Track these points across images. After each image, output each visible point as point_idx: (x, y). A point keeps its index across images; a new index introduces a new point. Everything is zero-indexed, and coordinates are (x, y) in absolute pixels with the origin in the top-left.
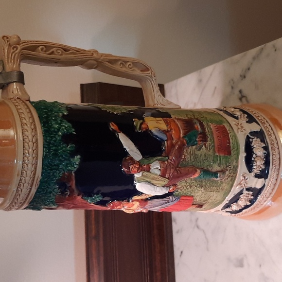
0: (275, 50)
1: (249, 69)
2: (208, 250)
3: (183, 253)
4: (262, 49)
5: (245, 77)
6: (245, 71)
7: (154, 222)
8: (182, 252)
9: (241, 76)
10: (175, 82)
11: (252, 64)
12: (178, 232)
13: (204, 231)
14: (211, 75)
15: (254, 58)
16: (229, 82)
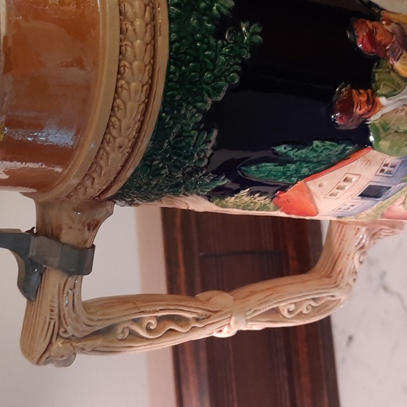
3: (354, 339)
8: (351, 338)
13: (399, 295)
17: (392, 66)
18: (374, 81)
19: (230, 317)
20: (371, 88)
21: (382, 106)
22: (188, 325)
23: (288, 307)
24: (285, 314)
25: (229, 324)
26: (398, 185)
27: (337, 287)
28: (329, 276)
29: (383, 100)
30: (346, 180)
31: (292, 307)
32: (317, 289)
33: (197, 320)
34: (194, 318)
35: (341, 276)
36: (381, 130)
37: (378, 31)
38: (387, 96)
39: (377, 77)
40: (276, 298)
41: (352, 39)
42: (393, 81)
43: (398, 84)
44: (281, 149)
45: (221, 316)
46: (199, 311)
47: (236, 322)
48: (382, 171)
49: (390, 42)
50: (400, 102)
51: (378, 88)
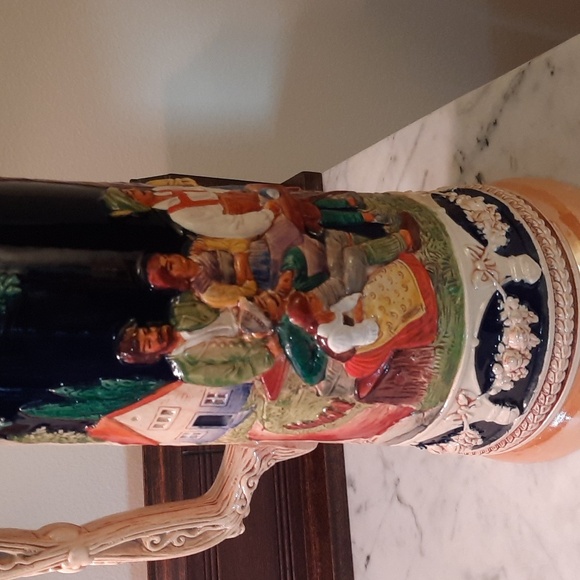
0: (552, 73)
1: (495, 123)
2: (422, 553)
3: (371, 558)
4: (523, 72)
5: (487, 143)
6: (488, 129)
7: (308, 488)
8: (368, 558)
9: (479, 141)
10: (342, 165)
11: (501, 111)
12: (358, 511)
13: (412, 509)
14: (416, 144)
15: (506, 97)
16: (455, 157)
17: (199, 298)
18: (173, 316)
19: (68, 553)
20: (168, 323)
21: (185, 341)
22: (11, 562)
23: (152, 539)
24: (148, 546)
25: (66, 560)
26: (239, 414)
27: (219, 515)
28: (214, 503)
29: (185, 335)
30: (164, 412)
31: (157, 540)
32: (191, 519)
33: (25, 557)
34: (19, 555)
35: (226, 503)
36: (187, 364)
37: (174, 266)
38: (189, 331)
39: (176, 311)
40: (132, 531)
41: (143, 277)
42: (198, 315)
43: (205, 317)
44: (61, 391)
45: (57, 551)
46: (26, 548)
47: (74, 559)
48: (208, 401)
49: (194, 275)
50: (210, 335)
51: (177, 323)
